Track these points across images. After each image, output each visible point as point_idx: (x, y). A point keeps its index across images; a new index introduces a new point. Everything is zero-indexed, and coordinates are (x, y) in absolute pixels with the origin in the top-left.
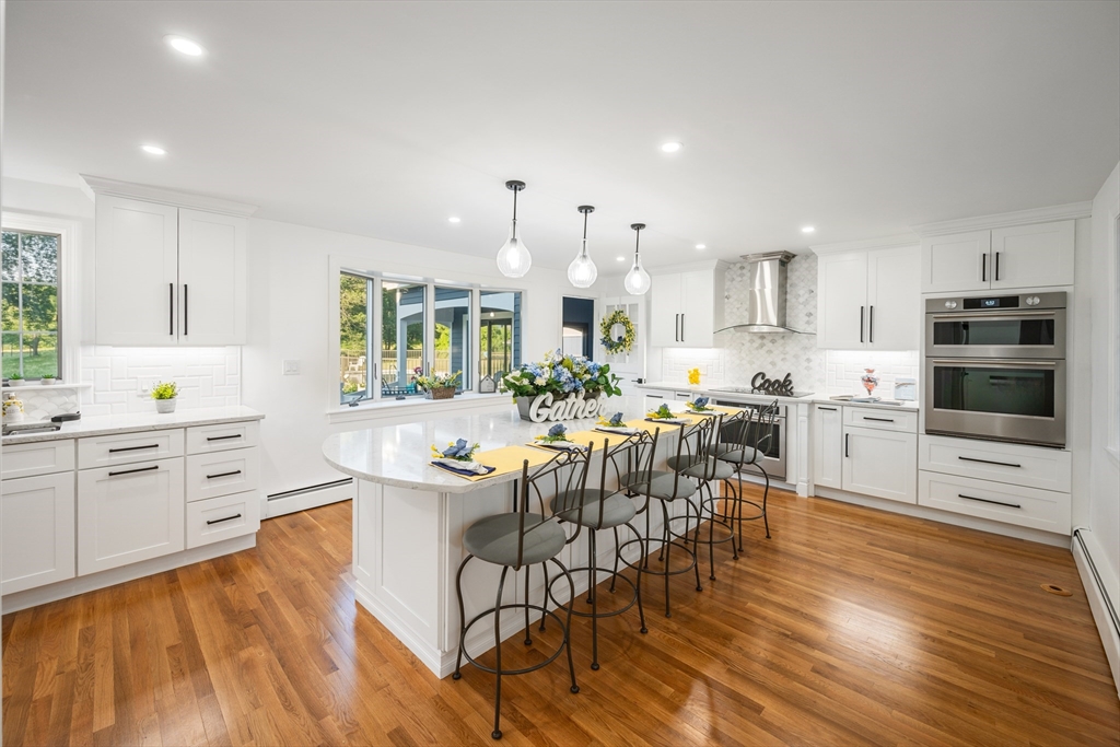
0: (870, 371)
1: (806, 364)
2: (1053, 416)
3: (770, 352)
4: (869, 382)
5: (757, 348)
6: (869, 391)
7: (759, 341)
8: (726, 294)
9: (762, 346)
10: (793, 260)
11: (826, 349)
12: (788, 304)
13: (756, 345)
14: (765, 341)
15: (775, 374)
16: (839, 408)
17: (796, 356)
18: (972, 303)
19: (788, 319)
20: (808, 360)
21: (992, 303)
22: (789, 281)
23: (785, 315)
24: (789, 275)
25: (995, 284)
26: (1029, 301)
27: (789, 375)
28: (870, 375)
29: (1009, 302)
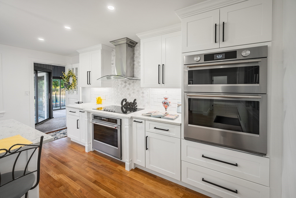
0: (166, 99)
1: (142, 95)
2: (258, 134)
3: (128, 89)
4: (166, 104)
5: (124, 87)
6: (166, 109)
7: (124, 84)
8: (112, 62)
9: (125, 86)
10: (136, 45)
11: (149, 88)
12: (135, 66)
13: (123, 86)
14: (127, 84)
15: (130, 100)
16: (143, 121)
17: (138, 91)
18: (209, 57)
19: (135, 73)
20: (143, 93)
21: (220, 56)
22: (135, 55)
23: (133, 72)
24: (135, 53)
25: (223, 45)
26: (244, 54)
27: (135, 100)
28: (166, 101)
29: (231, 55)
